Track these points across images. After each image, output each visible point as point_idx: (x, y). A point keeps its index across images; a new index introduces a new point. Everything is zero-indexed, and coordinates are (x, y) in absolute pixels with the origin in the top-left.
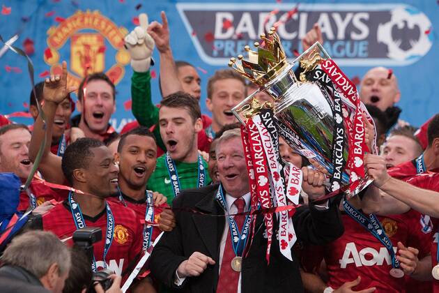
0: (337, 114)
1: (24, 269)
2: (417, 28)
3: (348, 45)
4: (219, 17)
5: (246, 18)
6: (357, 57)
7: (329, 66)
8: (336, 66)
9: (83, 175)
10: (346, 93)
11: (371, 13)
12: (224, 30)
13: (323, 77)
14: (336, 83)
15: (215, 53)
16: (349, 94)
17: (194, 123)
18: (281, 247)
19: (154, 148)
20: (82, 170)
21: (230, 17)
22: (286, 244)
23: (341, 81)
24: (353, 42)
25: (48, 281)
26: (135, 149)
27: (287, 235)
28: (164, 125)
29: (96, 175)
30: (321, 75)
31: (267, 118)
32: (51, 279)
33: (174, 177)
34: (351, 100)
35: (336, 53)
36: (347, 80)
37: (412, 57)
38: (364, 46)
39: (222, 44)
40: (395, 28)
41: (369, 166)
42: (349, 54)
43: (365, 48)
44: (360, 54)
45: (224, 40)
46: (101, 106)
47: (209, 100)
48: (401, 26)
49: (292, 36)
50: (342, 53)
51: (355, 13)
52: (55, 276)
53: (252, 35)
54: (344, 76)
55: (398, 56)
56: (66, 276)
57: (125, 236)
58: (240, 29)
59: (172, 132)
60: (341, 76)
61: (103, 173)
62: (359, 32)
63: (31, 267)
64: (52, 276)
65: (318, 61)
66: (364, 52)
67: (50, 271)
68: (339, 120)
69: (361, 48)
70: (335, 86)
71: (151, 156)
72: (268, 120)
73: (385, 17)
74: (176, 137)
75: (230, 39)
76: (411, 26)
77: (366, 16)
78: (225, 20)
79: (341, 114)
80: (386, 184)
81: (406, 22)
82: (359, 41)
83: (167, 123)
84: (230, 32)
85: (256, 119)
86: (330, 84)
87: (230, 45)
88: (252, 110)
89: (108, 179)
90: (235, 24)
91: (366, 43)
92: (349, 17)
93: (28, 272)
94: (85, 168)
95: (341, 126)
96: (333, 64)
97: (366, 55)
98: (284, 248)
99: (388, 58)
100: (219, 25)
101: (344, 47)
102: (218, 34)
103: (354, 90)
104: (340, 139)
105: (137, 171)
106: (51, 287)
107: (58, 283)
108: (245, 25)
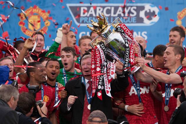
0: (126, 43)
1: (2, 100)
2: (154, 12)
3: (129, 18)
4: (82, 9)
5: (92, 9)
6: (132, 23)
7: (123, 26)
8: (126, 26)
9: (34, 74)
10: (129, 36)
11: (137, 7)
12: (84, 13)
13: (121, 30)
14: (126, 32)
15: (81, 21)
16: (130, 36)
17: (74, 57)
18: (106, 93)
19: (59, 66)
20: (33, 73)
21: (86, 9)
22: (109, 92)
23: (128, 31)
24: (131, 17)
25: (11, 103)
26: (51, 66)
27: (108, 88)
28: (63, 58)
29: (38, 75)
30: (120, 30)
31: (103, 46)
32: (12, 102)
33: (65, 77)
34: (131, 38)
35: (125, 22)
36: (130, 31)
37: (152, 23)
38: (135, 19)
39: (83, 18)
40: (146, 12)
41: (138, 62)
42: (129, 21)
43: (135, 20)
44: (133, 22)
45: (84, 17)
46: (40, 43)
47: (79, 47)
48: (148, 11)
49: (108, 15)
50: (127, 21)
51: (132, 7)
52: (13, 101)
53: (94, 15)
54: (128, 30)
55: (147, 22)
56: (17, 100)
57: (48, 99)
58: (90, 13)
59: (66, 60)
60: (127, 30)
61: (41, 74)
62: (133, 14)
63: (4, 98)
64: (12, 101)
65: (119, 25)
66: (135, 21)
67: (11, 99)
68: (127, 45)
69: (134, 19)
70: (125, 33)
71: (58, 69)
72: (103, 47)
73: (143, 8)
74: (67, 62)
75: (86, 16)
76: (152, 11)
77: (135, 8)
78: (84, 10)
79: (128, 43)
80: (144, 68)
81: (150, 10)
82: (133, 17)
83: (64, 57)
84: (86, 14)
85: (98, 46)
86: (123, 33)
87: (86, 19)
88: (97, 43)
89: (42, 76)
90: (88, 11)
91: (136, 18)
92: (129, 8)
93: (3, 101)
94: (34, 72)
95: (128, 47)
96: (125, 25)
97: (135, 22)
98: (108, 93)
99: (144, 23)
100: (82, 11)
101: (127, 19)
102: (82, 15)
103: (132, 35)
104: (128, 52)
105: (52, 74)
106: (12, 105)
107: (15, 103)
108: (91, 12)
